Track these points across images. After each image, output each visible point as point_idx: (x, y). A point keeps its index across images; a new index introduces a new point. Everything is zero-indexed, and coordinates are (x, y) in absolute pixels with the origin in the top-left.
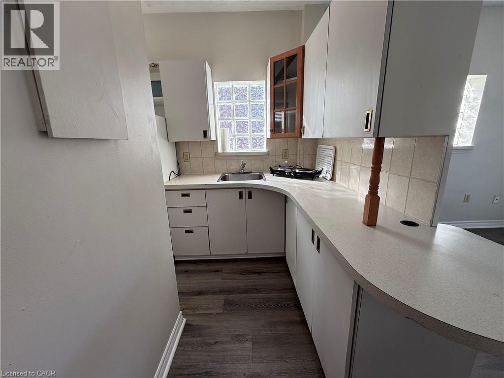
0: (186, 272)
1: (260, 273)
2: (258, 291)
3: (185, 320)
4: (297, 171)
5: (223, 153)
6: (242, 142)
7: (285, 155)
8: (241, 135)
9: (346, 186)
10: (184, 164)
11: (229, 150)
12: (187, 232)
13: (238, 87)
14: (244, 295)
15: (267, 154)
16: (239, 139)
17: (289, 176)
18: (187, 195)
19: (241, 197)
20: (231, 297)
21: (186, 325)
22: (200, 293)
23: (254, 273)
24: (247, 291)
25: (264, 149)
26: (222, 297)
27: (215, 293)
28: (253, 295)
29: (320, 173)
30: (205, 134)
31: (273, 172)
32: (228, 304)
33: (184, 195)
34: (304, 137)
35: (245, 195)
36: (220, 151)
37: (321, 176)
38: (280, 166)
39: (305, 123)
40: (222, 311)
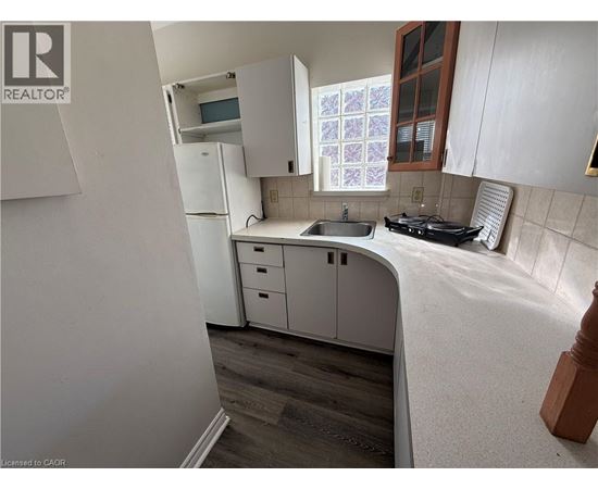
0: (255, 345)
1: (348, 375)
2: (336, 405)
3: (228, 418)
4: (430, 227)
5: (320, 191)
6: (352, 176)
7: (418, 195)
8: (353, 165)
9: (528, 271)
10: (271, 206)
11: (330, 187)
12: (261, 295)
13: (350, 91)
14: (314, 406)
15: (386, 195)
16: (347, 171)
17: (414, 234)
18: (261, 250)
19: (330, 260)
20: (295, 402)
21: (228, 427)
22: (260, 383)
23: (341, 372)
24: (319, 400)
25: (382, 187)
26: (284, 398)
27: (277, 389)
28: (326, 410)
29: (476, 233)
30: (291, 166)
31: (390, 225)
32: (288, 412)
33: (257, 250)
34: (444, 170)
35: (337, 258)
36: (317, 189)
37: (478, 239)
38: (404, 215)
39: (448, 145)
40: (275, 423)
